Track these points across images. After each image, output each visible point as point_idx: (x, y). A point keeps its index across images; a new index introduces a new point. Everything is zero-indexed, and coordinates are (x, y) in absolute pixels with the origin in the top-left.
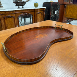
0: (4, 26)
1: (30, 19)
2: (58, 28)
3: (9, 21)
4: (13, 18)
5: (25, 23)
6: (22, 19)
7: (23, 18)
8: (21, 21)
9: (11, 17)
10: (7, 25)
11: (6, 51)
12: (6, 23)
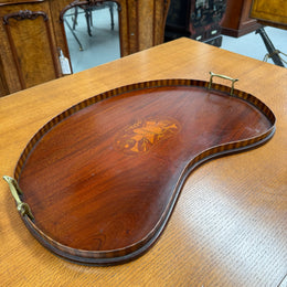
0: (9, 54)
1: (111, 10)
2: (220, 86)
3: (27, 33)
4: (41, 22)
5: (89, 30)
6: (76, 14)
7: (80, 10)
8: (75, 23)
9: (34, 16)
10: (20, 48)
11: (27, 212)
12: (17, 43)
